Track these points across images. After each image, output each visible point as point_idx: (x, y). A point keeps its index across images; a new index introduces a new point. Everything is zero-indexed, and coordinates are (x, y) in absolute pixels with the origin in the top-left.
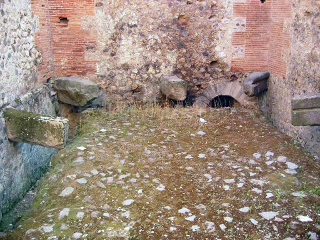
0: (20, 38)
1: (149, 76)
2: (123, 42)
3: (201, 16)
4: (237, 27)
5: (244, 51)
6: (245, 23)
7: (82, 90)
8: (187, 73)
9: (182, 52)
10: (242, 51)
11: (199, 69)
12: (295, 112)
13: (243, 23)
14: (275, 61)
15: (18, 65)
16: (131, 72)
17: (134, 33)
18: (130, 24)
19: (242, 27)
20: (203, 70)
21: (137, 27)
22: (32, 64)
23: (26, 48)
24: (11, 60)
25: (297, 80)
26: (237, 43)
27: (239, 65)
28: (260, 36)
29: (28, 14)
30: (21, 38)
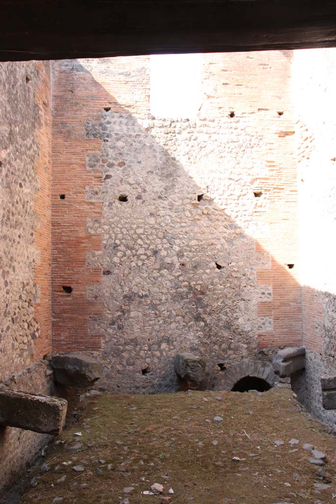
0: (20, 310)
1: (162, 353)
2: (132, 314)
3: (221, 285)
4: (263, 296)
5: (272, 323)
6: (271, 291)
7: (84, 368)
8: (206, 350)
9: (200, 326)
10: (270, 323)
11: (221, 345)
12: (325, 394)
13: (268, 292)
14: (309, 335)
15: (16, 338)
16: (141, 349)
17: (145, 304)
18: (140, 294)
19: (268, 296)
20: (224, 346)
21: (148, 297)
22: (30, 337)
23: (25, 320)
24: (9, 332)
25: (334, 357)
26: (263, 315)
27: (268, 340)
28: (290, 306)
29: (31, 284)
30: (22, 309)
